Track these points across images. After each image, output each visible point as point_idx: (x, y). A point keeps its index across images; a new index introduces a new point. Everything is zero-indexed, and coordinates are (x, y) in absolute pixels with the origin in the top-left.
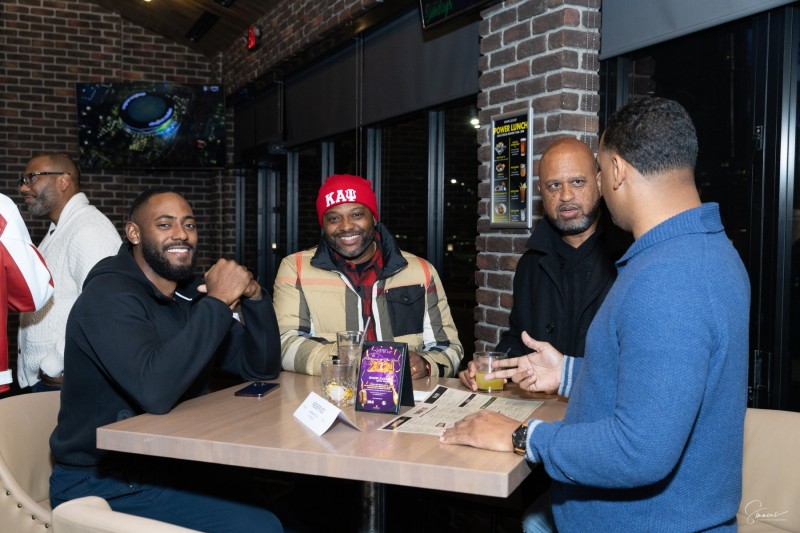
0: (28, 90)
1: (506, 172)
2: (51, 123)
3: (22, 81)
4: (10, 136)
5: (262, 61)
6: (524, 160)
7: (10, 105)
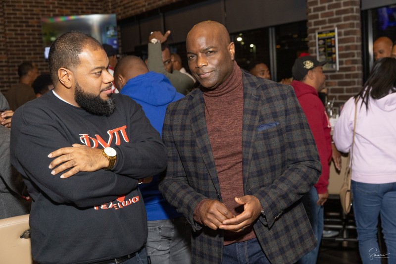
0: (16, 22)
1: (325, 51)
2: (29, 38)
3: (14, 18)
4: (11, 46)
5: (149, 4)
6: (334, 46)
7: (9, 30)
